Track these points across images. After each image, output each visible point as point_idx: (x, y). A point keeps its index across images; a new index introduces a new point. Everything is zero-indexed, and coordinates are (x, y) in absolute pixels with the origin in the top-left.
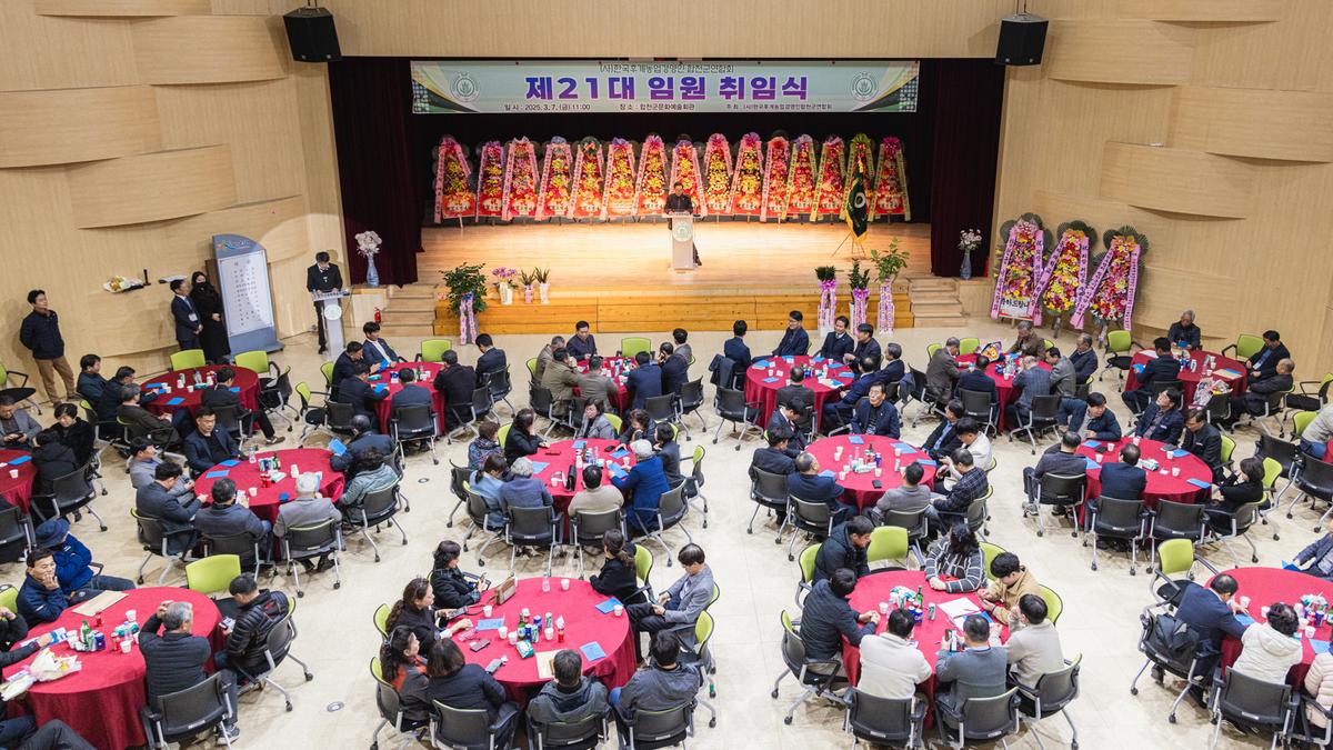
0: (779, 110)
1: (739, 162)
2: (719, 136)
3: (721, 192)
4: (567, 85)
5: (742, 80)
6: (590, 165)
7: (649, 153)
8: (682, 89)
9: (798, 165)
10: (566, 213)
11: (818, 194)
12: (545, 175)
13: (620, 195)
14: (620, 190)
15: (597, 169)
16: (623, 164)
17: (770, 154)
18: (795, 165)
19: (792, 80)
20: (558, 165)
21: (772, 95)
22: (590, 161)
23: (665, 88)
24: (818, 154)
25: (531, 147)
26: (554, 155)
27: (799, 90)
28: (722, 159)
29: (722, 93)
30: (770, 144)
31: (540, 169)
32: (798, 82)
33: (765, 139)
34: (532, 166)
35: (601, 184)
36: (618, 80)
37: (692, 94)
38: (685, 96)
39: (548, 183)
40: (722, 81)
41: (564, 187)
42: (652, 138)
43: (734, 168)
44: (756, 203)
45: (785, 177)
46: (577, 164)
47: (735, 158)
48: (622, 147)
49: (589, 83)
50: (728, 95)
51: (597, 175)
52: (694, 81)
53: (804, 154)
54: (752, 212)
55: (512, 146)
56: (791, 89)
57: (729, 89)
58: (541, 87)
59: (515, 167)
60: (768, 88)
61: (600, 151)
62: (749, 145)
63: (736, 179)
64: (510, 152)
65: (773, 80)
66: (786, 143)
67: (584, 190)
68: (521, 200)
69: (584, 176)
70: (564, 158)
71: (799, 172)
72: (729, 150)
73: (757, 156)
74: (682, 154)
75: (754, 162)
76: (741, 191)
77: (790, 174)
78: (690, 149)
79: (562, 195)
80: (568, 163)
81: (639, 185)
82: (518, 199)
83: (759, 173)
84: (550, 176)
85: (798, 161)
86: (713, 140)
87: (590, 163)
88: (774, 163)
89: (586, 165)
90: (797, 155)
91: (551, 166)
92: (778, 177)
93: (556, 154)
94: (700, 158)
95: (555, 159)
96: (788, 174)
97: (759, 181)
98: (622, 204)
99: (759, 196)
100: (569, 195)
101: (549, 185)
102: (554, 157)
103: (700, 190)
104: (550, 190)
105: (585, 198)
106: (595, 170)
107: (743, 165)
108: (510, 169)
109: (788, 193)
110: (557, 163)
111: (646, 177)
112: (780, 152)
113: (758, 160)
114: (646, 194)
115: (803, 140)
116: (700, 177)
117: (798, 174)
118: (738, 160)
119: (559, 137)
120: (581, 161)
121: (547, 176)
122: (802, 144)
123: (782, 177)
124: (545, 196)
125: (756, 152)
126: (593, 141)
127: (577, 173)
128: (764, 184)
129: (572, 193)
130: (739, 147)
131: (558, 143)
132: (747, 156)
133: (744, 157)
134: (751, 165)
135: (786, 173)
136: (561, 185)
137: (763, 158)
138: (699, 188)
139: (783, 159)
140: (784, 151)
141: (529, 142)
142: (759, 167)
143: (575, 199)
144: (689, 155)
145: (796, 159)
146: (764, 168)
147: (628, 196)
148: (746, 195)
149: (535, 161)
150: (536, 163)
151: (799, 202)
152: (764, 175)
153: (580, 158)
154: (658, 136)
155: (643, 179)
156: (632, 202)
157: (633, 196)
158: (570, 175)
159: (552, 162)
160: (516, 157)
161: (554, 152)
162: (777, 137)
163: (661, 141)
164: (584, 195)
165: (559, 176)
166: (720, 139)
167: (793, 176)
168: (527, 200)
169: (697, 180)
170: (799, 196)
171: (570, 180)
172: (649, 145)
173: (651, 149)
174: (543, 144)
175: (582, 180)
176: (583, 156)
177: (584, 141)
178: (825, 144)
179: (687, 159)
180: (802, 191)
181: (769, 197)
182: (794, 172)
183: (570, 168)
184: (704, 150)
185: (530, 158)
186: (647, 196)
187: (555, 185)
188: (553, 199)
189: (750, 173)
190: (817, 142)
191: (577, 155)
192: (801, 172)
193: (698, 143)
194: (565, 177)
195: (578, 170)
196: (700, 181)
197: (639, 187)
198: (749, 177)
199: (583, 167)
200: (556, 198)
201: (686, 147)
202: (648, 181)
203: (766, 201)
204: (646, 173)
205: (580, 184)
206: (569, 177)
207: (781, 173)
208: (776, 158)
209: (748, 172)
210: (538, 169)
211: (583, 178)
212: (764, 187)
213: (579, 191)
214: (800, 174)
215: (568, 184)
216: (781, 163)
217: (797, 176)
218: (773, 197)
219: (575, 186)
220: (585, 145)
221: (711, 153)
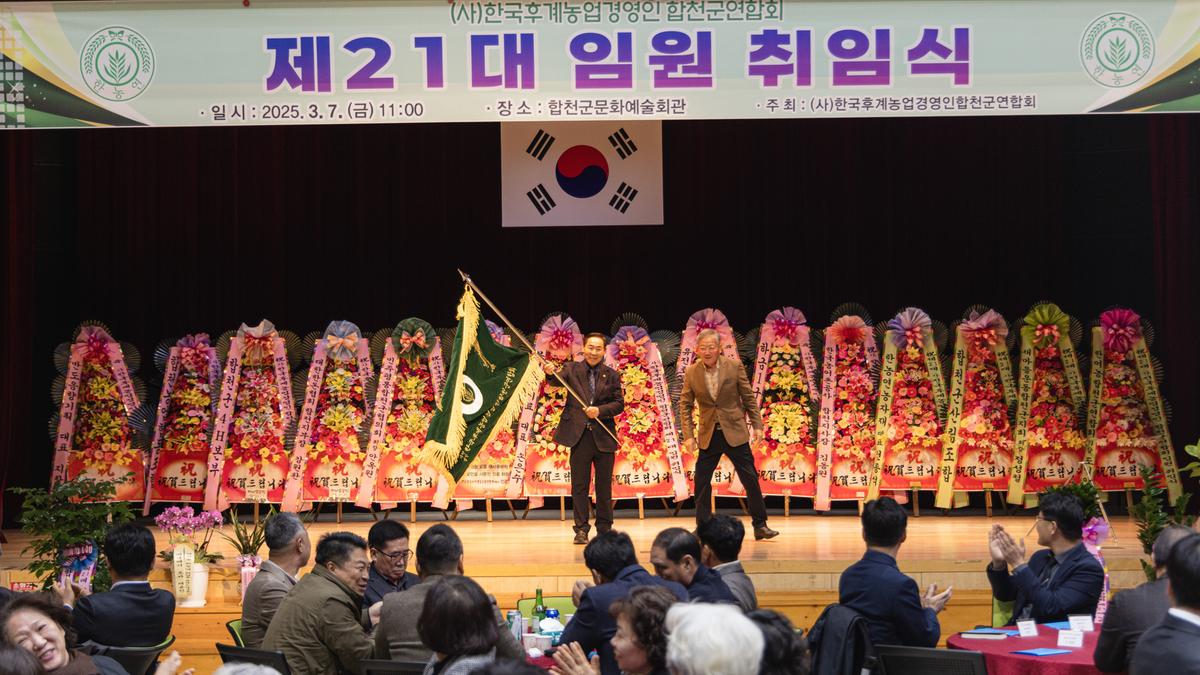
1: (759, 373)
6: (412, 382)
9: (900, 377)
10: (354, 493)
11: (953, 444)
12: (309, 406)
15: (429, 391)
17: (830, 355)
18: (891, 377)
20: (339, 381)
22: (413, 374)
24: (947, 353)
25: (278, 345)
26: (330, 361)
30: (831, 334)
31: (299, 394)
33: (818, 322)
34: (279, 387)
39: (316, 424)
42: (555, 322)
44: (803, 468)
45: (872, 409)
46: (382, 380)
51: (429, 404)
53: (913, 353)
54: (794, 488)
55: (237, 343)
59: (241, 387)
61: (437, 352)
62: (781, 333)
64: (233, 354)
66: (867, 331)
67: (397, 436)
68: (251, 463)
69: (398, 407)
70: (353, 368)
71: (903, 392)
72: (734, 346)
73: (801, 358)
74: (626, 357)
75: (795, 373)
76: (768, 439)
77: (882, 398)
78: (643, 345)
79: (347, 451)
80: (362, 379)
81: (526, 427)
82: (245, 460)
83: (809, 398)
84: (321, 408)
85: (899, 368)
86: (698, 325)
87: (414, 378)
88: (843, 375)
89: (403, 381)
90: (894, 356)
91: (324, 384)
92: (855, 405)
93: (336, 359)
94: (669, 366)
95: (333, 371)
96: (877, 398)
97: (808, 415)
98: (487, 470)
99: (810, 450)
100: (363, 450)
101: (318, 429)
102: (331, 365)
103: (670, 437)
104: (319, 441)
105: (400, 455)
106: (423, 393)
107: (768, 379)
108: (230, 392)
109: (880, 443)
110: (338, 379)
111: (542, 410)
112: (853, 350)
113: (803, 368)
114: (542, 448)
115: (908, 319)
116: (669, 408)
117: (902, 397)
118: (758, 370)
119: (344, 322)
120: (393, 372)
121: (314, 408)
122: (907, 330)
123: (863, 406)
124: (308, 454)
125: (797, 351)
126: (421, 329)
127: (382, 399)
128: (822, 421)
129: (371, 445)
130: (758, 339)
131: (342, 336)
132: (778, 360)
133: (770, 361)
134: (788, 380)
135: (873, 394)
136: (345, 428)
137: (814, 365)
138: (666, 432)
139: (863, 365)
140: (862, 349)
141: (274, 333)
142: (807, 383)
143: (377, 459)
144: (642, 358)
145: (893, 365)
146: (819, 388)
147: (502, 451)
148: (779, 448)
149: (287, 376)
150: (288, 380)
151: (906, 464)
152: (820, 401)
153: (390, 368)
154: (569, 319)
155: (536, 413)
156: (511, 466)
157: (512, 452)
158: (367, 405)
159: (325, 377)
160: (243, 367)
161: (332, 357)
162: (846, 317)
163: (575, 326)
164: (397, 450)
165: (340, 407)
166: (714, 321)
167: (889, 403)
168: (265, 462)
169: (662, 413)
170: (906, 448)
171: (365, 417)
172: (549, 339)
173: (555, 347)
174: (307, 339)
175: (395, 415)
176: (397, 362)
177: (401, 329)
178: (960, 329)
179: (639, 366)
180: (914, 434)
181: (834, 453)
182: (891, 392)
183: (368, 389)
184: (676, 346)
185: (277, 368)
186: (545, 451)
187: (332, 428)
188: (325, 459)
189: (786, 398)
190: (941, 325)
191: (384, 360)
192: (909, 392)
193: (661, 332)
194: (355, 409)
195: (385, 393)
196: (670, 416)
197: (527, 433)
198: (786, 407)
199: (396, 387)
200: (332, 457)
201: (635, 341)
202: (548, 418)
203: (829, 463)
204: (543, 400)
205: (389, 424)
206: (363, 410)
207: (862, 396)
208: (845, 363)
209: (780, 395)
210: (293, 392)
211: (396, 410)
212: (821, 429)
213: (387, 440)
214: (907, 397)
215: (361, 424)
216: (860, 375)
217: (900, 402)
218: (845, 452)
219: (378, 428)
220: (404, 336)
221: (694, 353)
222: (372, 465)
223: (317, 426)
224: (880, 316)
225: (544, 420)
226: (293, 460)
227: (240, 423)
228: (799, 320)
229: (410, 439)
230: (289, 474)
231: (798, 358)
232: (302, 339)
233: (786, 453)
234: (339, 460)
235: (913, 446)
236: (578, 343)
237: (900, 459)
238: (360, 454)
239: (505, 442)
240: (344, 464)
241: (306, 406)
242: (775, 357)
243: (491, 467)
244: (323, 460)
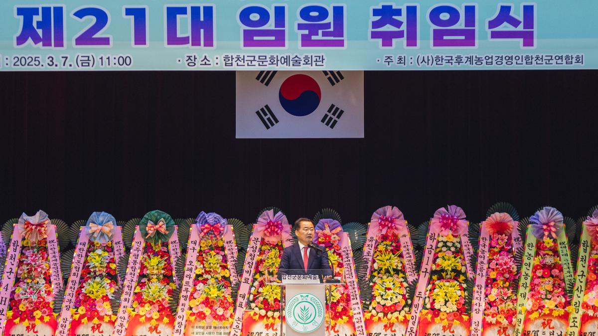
0: (484, 67)
1: (428, 257)
2: (390, 211)
3: (393, 308)
4: (91, 20)
5: (412, 11)
6: (155, 260)
7: (263, 243)
8: (301, 27)
9: (536, 261)
11: (576, 315)
12: (74, 278)
13: (207, 311)
14: (207, 302)
15: (168, 268)
16: (214, 259)
17: (484, 243)
18: (531, 260)
19: (505, 10)
20: (97, 259)
21: (469, 38)
22: (156, 254)
23: (271, 25)
24: (574, 242)
25: (51, 231)
26: (92, 244)
27: (520, 28)
28: (396, 249)
29: (374, 35)
30: (485, 227)
31: (66, 269)
32: (518, 14)
33: (475, 217)
34: (52, 263)
35: (174, 294)
36: (183, 11)
37: (320, 37)
38: (307, 41)
39: (79, 292)
40: (376, 12)
41: (105, 298)
42: (269, 215)
43: (418, 266)
44: (462, 331)
45: (514, 284)
46: (131, 259)
47: (419, 249)
48: (214, 231)
49: (132, 18)
50: (387, 39)
51: (167, 279)
52: (323, 13)
53: (548, 242)
55: (19, 229)
56: (505, 27)
57: (388, 28)
58: (42, 25)
59: (21, 263)
60: (461, 25)
61: (175, 237)
62: (445, 226)
63: (422, 286)
64: (15, 237)
65: (470, 10)
66: (513, 224)
67: (141, 303)
68: (26, 323)
69: (143, 281)
70: (109, 249)
71: (539, 273)
72: (408, 236)
73: (461, 246)
74: (323, 243)
75: (455, 257)
76: (432, 308)
77: (523, 278)
78: (337, 234)
79: (101, 314)
80: (116, 258)
81: (244, 297)
82: (22, 320)
83: (466, 277)
84: (83, 280)
85: (537, 254)
86: (380, 218)
87: (156, 258)
88: (493, 259)
89: (148, 260)
90: (534, 245)
91: (86, 262)
92: (502, 283)
93: (96, 242)
94: (357, 250)
95: (94, 251)
96: (519, 277)
97: (465, 290)
98: (212, 330)
99: (465, 318)
100: (115, 313)
101: (80, 297)
102: (92, 247)
103: (356, 306)
104: (80, 306)
105: (144, 318)
106: (163, 269)
107: (434, 261)
108: (12, 267)
109: (520, 313)
110: (97, 257)
111: (256, 284)
112: (502, 240)
113: (463, 253)
114: (255, 314)
115: (545, 216)
116: (355, 283)
117: (539, 277)
118: (426, 254)
119: (103, 213)
120: (140, 253)
121: (78, 280)
122: (544, 224)
123: (507, 283)
124: (72, 316)
125: (458, 240)
126: (162, 219)
127: (131, 274)
128: (476, 295)
129: (121, 309)
130: (427, 230)
131: (101, 224)
132: (443, 246)
133: (437, 247)
134: (450, 262)
135: (515, 275)
136: (101, 296)
137: (472, 251)
138: (353, 302)
139: (510, 251)
140: (510, 239)
141: (48, 221)
142: (465, 265)
143: (125, 321)
144: (335, 244)
145: (533, 251)
146: (474, 268)
147: (223, 315)
148: (441, 315)
149: (57, 254)
150: (58, 258)
151: (541, 329)
152: (475, 279)
153: (137, 249)
154: (280, 213)
155: (252, 286)
156: (231, 327)
157: (231, 316)
158: (119, 278)
159: (87, 256)
160: (23, 247)
161: (92, 239)
162: (497, 214)
163: (284, 218)
164: (141, 313)
165: (98, 279)
166: (392, 216)
167: (528, 281)
168: (37, 322)
169: (350, 288)
170: (539, 317)
171: (117, 287)
172: (264, 228)
173: (268, 234)
174: (74, 226)
175: (140, 286)
176: (143, 245)
177: (147, 219)
178: (585, 224)
179: (333, 250)
180: (546, 306)
181: (484, 320)
182: (530, 273)
183: (120, 266)
184: (363, 235)
185: (49, 248)
186: (257, 316)
187: (91, 296)
188: (85, 320)
189: (448, 276)
190: (571, 220)
191: (133, 243)
192: (544, 273)
193: (352, 224)
194: (109, 281)
195: (134, 269)
196: (356, 290)
197: (244, 302)
198: (447, 284)
199: (142, 264)
200: (90, 319)
201: (331, 231)
202: (261, 290)
203: (480, 328)
204: (257, 276)
205: (135, 294)
206: (116, 282)
207: (507, 276)
208: (496, 250)
209: (444, 274)
210: (61, 268)
211: (142, 283)
212: (474, 301)
213: (134, 306)
214: (543, 277)
215: (113, 293)
216: (506, 259)
217: (536, 281)
218: (492, 319)
219: (127, 297)
220: (149, 225)
221: (376, 241)
222: (122, 325)
223: (79, 294)
224: (524, 213)
225: (258, 292)
226: (60, 321)
227: (19, 291)
228: (461, 215)
229: (151, 305)
230: (57, 332)
231: (459, 246)
232: (70, 225)
233: (446, 320)
234: (96, 321)
235: (545, 315)
236: (286, 232)
237: (536, 325)
238: (112, 316)
239: (226, 309)
240: (101, 324)
241: (72, 278)
242: (440, 245)
243: (215, 328)
244: (83, 321)
